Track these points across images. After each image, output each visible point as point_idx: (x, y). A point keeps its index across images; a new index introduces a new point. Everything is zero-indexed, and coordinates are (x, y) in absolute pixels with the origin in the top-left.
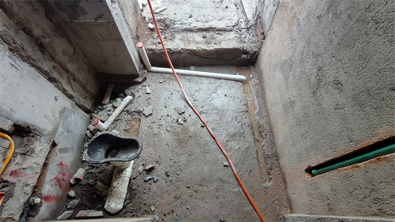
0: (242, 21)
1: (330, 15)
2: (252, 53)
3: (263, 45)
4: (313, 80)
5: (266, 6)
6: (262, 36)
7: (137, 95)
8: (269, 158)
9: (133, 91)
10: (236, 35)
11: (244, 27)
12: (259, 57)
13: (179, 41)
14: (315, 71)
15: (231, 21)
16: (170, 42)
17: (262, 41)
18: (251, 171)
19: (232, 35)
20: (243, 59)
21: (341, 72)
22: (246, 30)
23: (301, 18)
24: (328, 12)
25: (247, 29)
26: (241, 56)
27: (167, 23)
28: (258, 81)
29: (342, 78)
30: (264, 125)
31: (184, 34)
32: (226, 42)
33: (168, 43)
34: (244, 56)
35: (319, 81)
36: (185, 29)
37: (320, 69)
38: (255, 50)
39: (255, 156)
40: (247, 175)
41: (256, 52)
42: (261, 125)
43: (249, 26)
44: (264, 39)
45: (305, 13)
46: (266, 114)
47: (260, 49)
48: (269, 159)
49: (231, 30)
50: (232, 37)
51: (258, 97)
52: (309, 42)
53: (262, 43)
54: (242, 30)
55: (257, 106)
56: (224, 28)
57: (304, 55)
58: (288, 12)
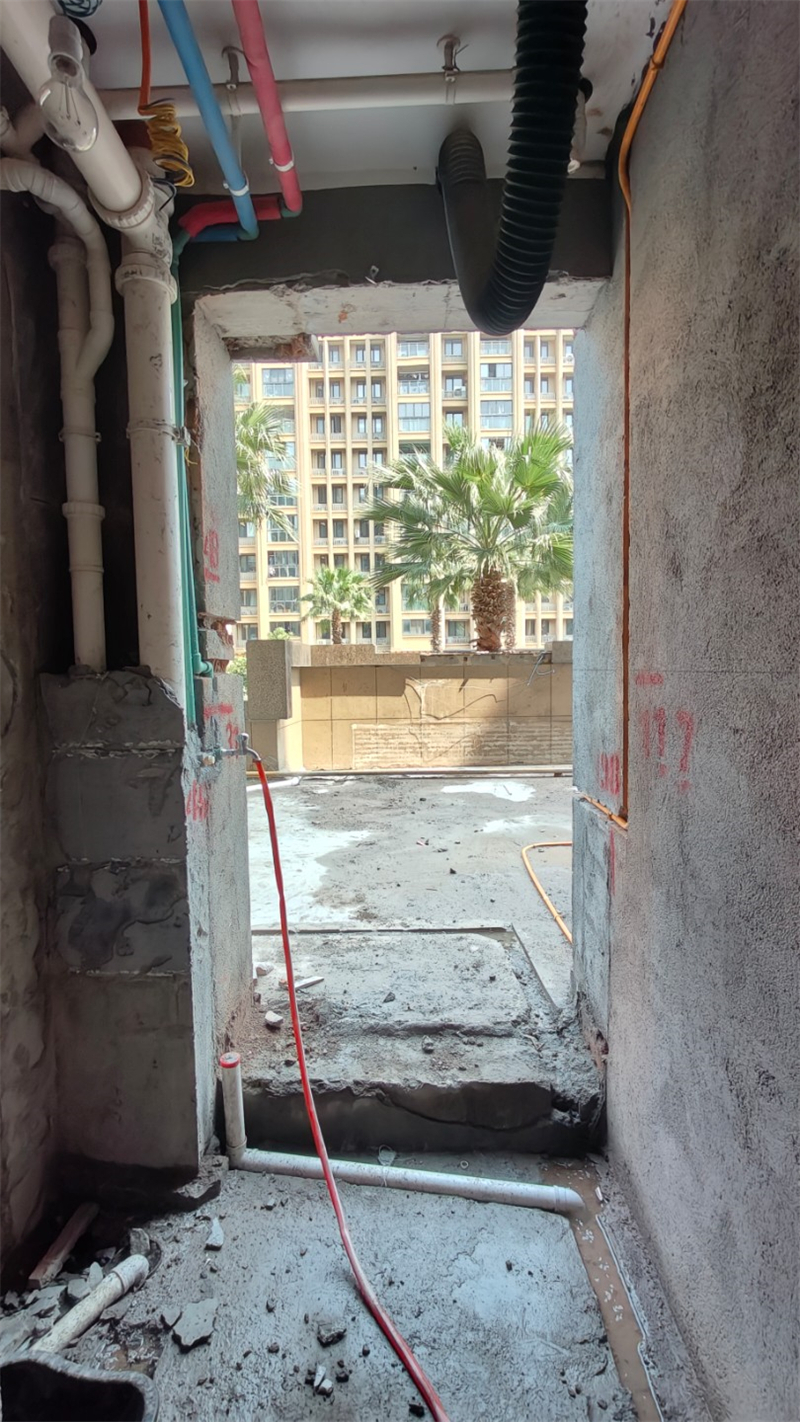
0: (542, 1015)
2: (583, 1103)
3: (609, 1068)
4: (731, 1104)
5: (589, 962)
6: (600, 1045)
7: (169, 1252)
9: (158, 1237)
10: (525, 1048)
11: (548, 1027)
12: (610, 1117)
13: (350, 1060)
15: (506, 1011)
16: (321, 1062)
17: (604, 1056)
19: (512, 1047)
20: (559, 1125)
21: (758, 1046)
22: (555, 1036)
23: (654, 960)
24: (686, 930)
25: (558, 1032)
26: (548, 1116)
27: (321, 1010)
28: (625, 1212)
29: (766, 1060)
31: (367, 1042)
32: (496, 1066)
33: (314, 1065)
34: (558, 1115)
35: (740, 1096)
36: (372, 1027)
37: (726, 1064)
38: (593, 1092)
41: (594, 1100)
43: (560, 1025)
44: (606, 1050)
45: (657, 947)
46: (684, 1355)
47: (604, 1085)
49: (509, 1035)
50: (513, 1051)
51: (636, 1274)
52: (686, 1008)
53: (605, 1062)
54: (543, 1036)
55: (642, 1316)
56: (486, 1028)
57: (691, 1046)
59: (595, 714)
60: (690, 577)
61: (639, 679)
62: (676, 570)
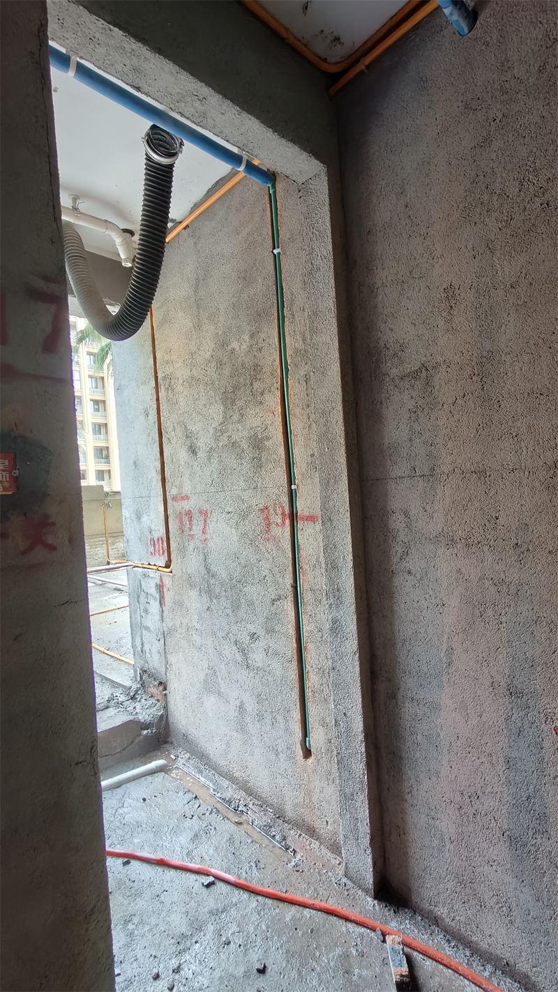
0: (119, 695)
1: (214, 601)
2: (156, 721)
3: (168, 697)
4: (239, 657)
5: (148, 651)
6: (161, 688)
8: (271, 827)
10: (118, 710)
11: (126, 698)
12: (171, 720)
14: (234, 648)
17: (164, 692)
18: (257, 863)
19: (111, 712)
20: (147, 736)
21: (248, 626)
22: (131, 701)
23: (195, 624)
24: (211, 600)
25: (132, 699)
26: (140, 735)
28: (188, 755)
29: (252, 628)
30: (235, 796)
32: (107, 722)
34: (145, 732)
35: (243, 651)
37: (236, 643)
38: (160, 714)
39: (249, 841)
40: (255, 871)
41: (162, 716)
42: (230, 799)
43: (132, 694)
44: (165, 689)
45: (196, 617)
46: (227, 782)
47: (166, 707)
48: (273, 829)
49: (107, 707)
51: (200, 772)
52: (214, 634)
53: (165, 695)
54: (125, 703)
55: (208, 783)
57: (218, 648)
58: (179, 630)
59: (142, 520)
60: (201, 454)
61: (174, 499)
62: (193, 451)
